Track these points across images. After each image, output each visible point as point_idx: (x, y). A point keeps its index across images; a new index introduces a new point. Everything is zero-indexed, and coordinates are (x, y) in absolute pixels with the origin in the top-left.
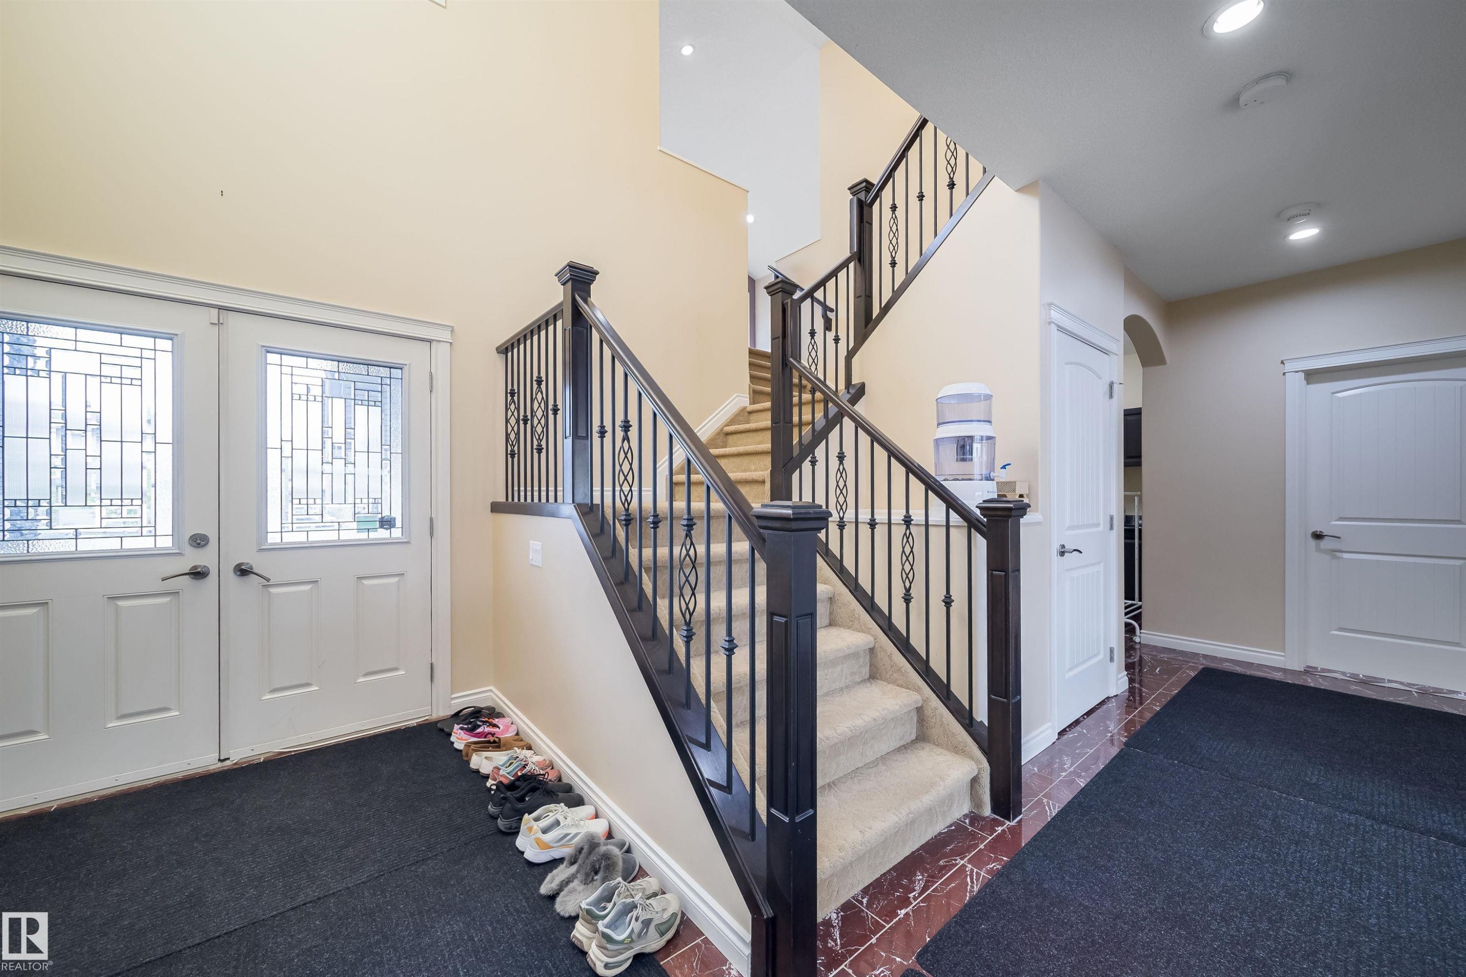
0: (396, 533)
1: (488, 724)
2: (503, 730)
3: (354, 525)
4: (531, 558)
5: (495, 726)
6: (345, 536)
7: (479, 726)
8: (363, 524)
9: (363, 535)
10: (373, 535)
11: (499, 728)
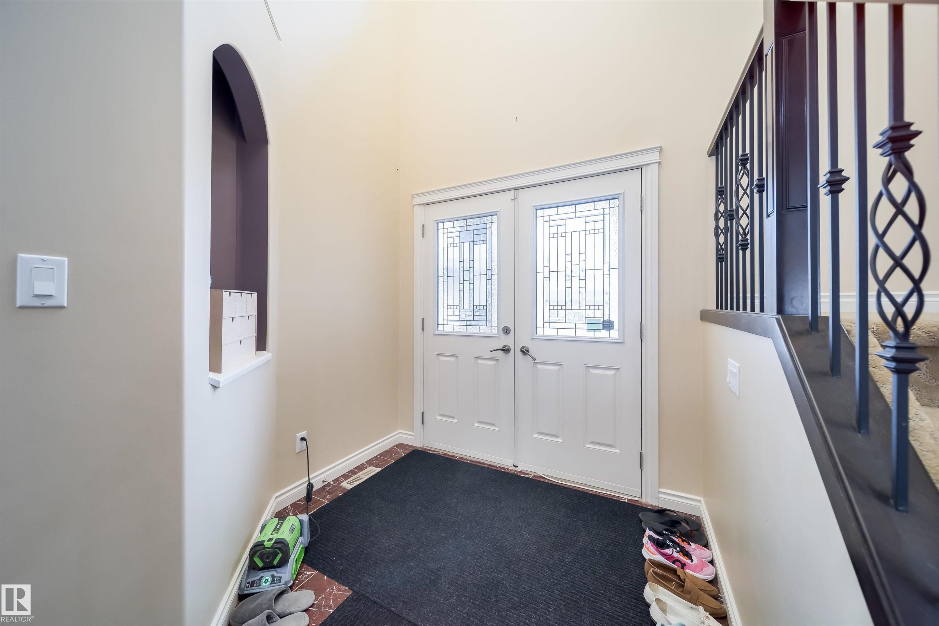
0: (614, 334)
1: (678, 549)
2: (696, 566)
3: (585, 326)
4: (728, 380)
5: (687, 555)
6: (580, 333)
7: (668, 547)
8: (591, 324)
9: (591, 334)
10: (598, 334)
11: (692, 561)
